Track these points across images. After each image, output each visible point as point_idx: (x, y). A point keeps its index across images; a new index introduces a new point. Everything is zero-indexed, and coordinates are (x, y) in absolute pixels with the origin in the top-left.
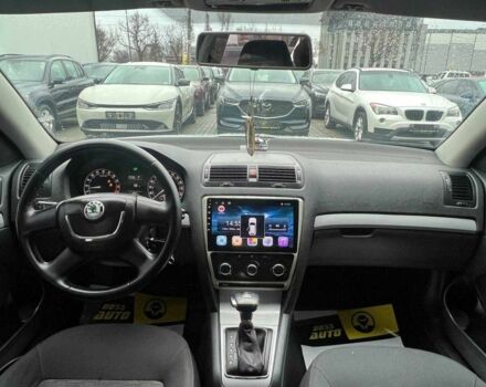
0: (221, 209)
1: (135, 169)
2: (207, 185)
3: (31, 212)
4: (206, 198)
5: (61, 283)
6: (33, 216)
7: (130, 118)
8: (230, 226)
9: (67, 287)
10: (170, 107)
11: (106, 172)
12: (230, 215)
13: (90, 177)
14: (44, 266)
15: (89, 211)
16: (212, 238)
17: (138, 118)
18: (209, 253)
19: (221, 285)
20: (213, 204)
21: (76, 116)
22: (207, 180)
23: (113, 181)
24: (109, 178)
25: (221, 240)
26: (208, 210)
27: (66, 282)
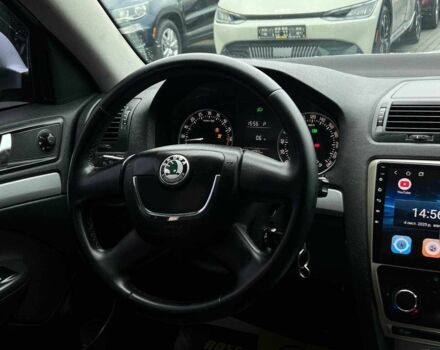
0: (405, 185)
1: (259, 110)
2: (380, 138)
3: (89, 169)
4: (377, 162)
5: (121, 285)
6: (90, 175)
7: (298, 36)
8: (420, 219)
9: (128, 292)
10: (369, 14)
11: (214, 114)
12: (422, 198)
13: (189, 123)
14: (98, 254)
15: (167, 171)
16: (383, 238)
17: (310, 35)
18: (375, 266)
19: (395, 330)
20: (389, 175)
21: (211, 37)
22: (381, 129)
23: (222, 130)
24: (218, 124)
25: (401, 244)
26: (378, 184)
27: (127, 285)
